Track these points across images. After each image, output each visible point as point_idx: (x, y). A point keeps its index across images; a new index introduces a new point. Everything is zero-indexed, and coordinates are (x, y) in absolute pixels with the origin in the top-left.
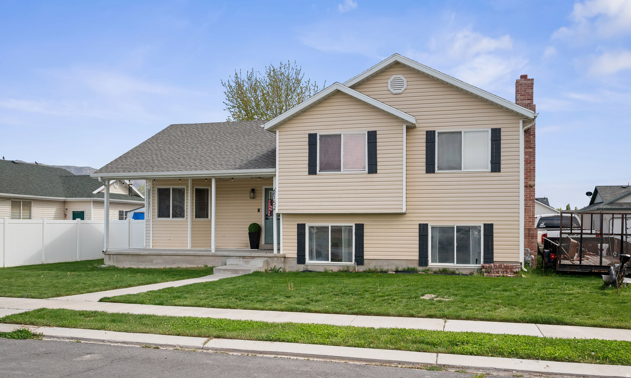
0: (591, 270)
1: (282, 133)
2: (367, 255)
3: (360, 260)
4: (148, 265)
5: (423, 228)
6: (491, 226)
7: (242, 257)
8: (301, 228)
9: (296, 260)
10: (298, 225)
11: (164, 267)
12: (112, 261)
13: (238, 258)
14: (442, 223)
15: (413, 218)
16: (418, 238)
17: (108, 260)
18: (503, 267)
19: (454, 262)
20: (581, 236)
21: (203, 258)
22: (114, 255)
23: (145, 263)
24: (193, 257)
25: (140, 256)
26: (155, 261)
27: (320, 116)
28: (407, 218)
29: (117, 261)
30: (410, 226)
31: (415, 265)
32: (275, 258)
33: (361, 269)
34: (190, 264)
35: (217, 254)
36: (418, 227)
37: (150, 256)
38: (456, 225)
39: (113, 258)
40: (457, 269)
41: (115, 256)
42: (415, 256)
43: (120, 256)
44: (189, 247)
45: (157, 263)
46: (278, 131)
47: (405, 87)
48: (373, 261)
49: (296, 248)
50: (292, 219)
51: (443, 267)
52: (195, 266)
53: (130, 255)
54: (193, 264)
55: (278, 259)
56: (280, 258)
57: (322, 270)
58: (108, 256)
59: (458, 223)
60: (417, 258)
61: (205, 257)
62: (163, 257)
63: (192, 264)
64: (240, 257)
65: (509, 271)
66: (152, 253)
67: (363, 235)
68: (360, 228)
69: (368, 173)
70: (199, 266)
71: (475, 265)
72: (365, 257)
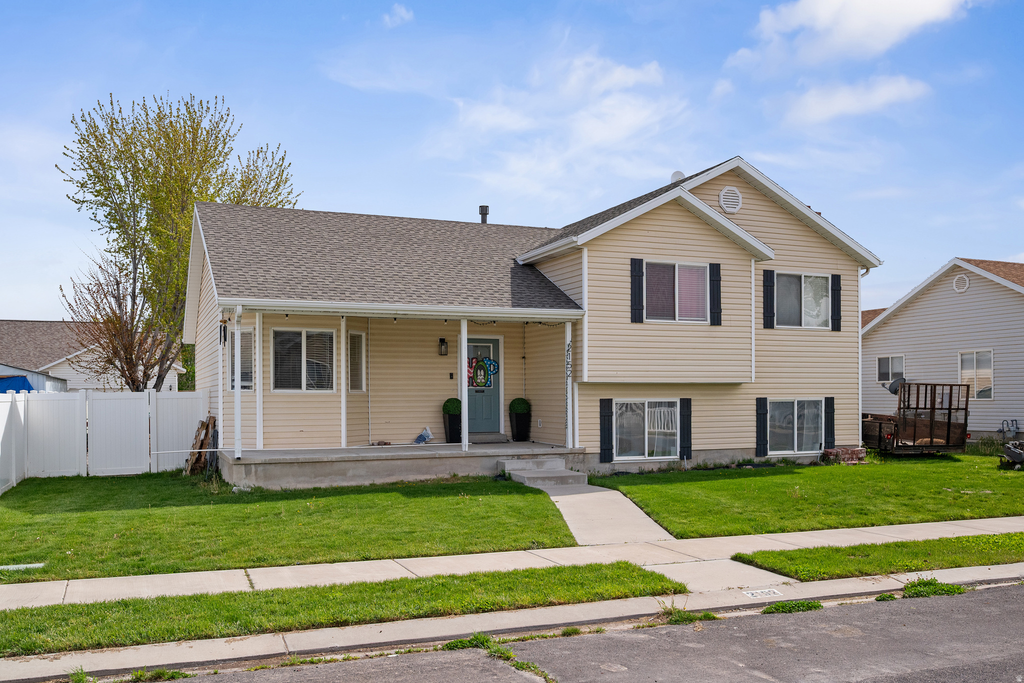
0: (922, 452)
1: (593, 254)
2: (696, 444)
3: (686, 451)
4: (336, 481)
5: (761, 403)
6: (833, 399)
7: (516, 457)
8: (606, 405)
9: (598, 457)
10: (601, 401)
11: (371, 482)
12: (254, 478)
13: (510, 458)
14: (782, 397)
15: (750, 390)
16: (755, 418)
17: (244, 476)
18: (850, 453)
19: (793, 449)
20: (916, 411)
21: (448, 462)
22: (257, 465)
23: (330, 477)
24: (428, 460)
25: (318, 464)
26: (350, 473)
27: (646, 233)
28: (743, 390)
29: (267, 478)
30: (745, 401)
31: (751, 456)
32: (570, 456)
33: (687, 464)
34: (423, 474)
35: (475, 453)
36: (755, 402)
37: (341, 463)
38: (796, 398)
39: (256, 472)
40: (799, 458)
41: (260, 468)
42: (752, 443)
43: (272, 467)
44: (344, 445)
45: (354, 477)
46: (587, 249)
47: (740, 205)
48: (702, 452)
49: (599, 438)
50: (593, 392)
51: (783, 456)
52: (434, 477)
53: (296, 464)
54: (430, 474)
55: (575, 456)
56: (577, 455)
57: (634, 470)
58: (243, 467)
59: (799, 397)
60: (754, 446)
61: (450, 459)
62: (368, 463)
63: (427, 473)
64: (513, 456)
65: (854, 457)
66: (347, 457)
67: (691, 415)
68: (686, 404)
69: (711, 325)
70: (441, 476)
71: (818, 452)
72: (693, 448)
